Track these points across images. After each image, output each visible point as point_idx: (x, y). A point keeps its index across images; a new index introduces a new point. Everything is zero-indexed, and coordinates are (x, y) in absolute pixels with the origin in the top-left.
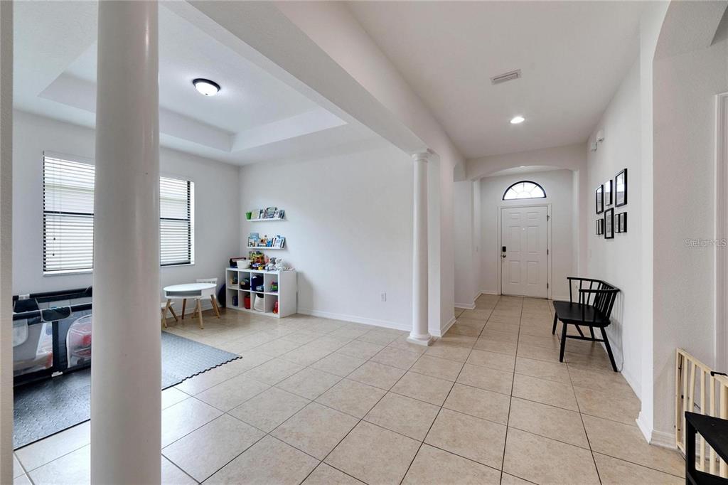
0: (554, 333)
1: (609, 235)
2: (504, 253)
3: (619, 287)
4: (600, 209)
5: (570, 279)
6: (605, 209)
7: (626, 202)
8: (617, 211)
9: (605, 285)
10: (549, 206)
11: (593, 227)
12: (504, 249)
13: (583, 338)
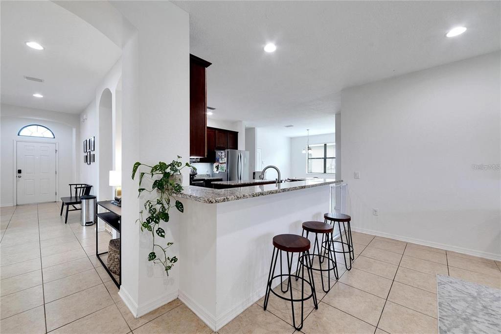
0: (61, 215)
1: (89, 163)
2: (20, 175)
3: (92, 185)
4: (85, 150)
5: (70, 185)
6: (88, 151)
7: (94, 150)
8: (92, 153)
9: (87, 185)
10: (57, 144)
11: (83, 159)
12: (20, 171)
13: (76, 209)
